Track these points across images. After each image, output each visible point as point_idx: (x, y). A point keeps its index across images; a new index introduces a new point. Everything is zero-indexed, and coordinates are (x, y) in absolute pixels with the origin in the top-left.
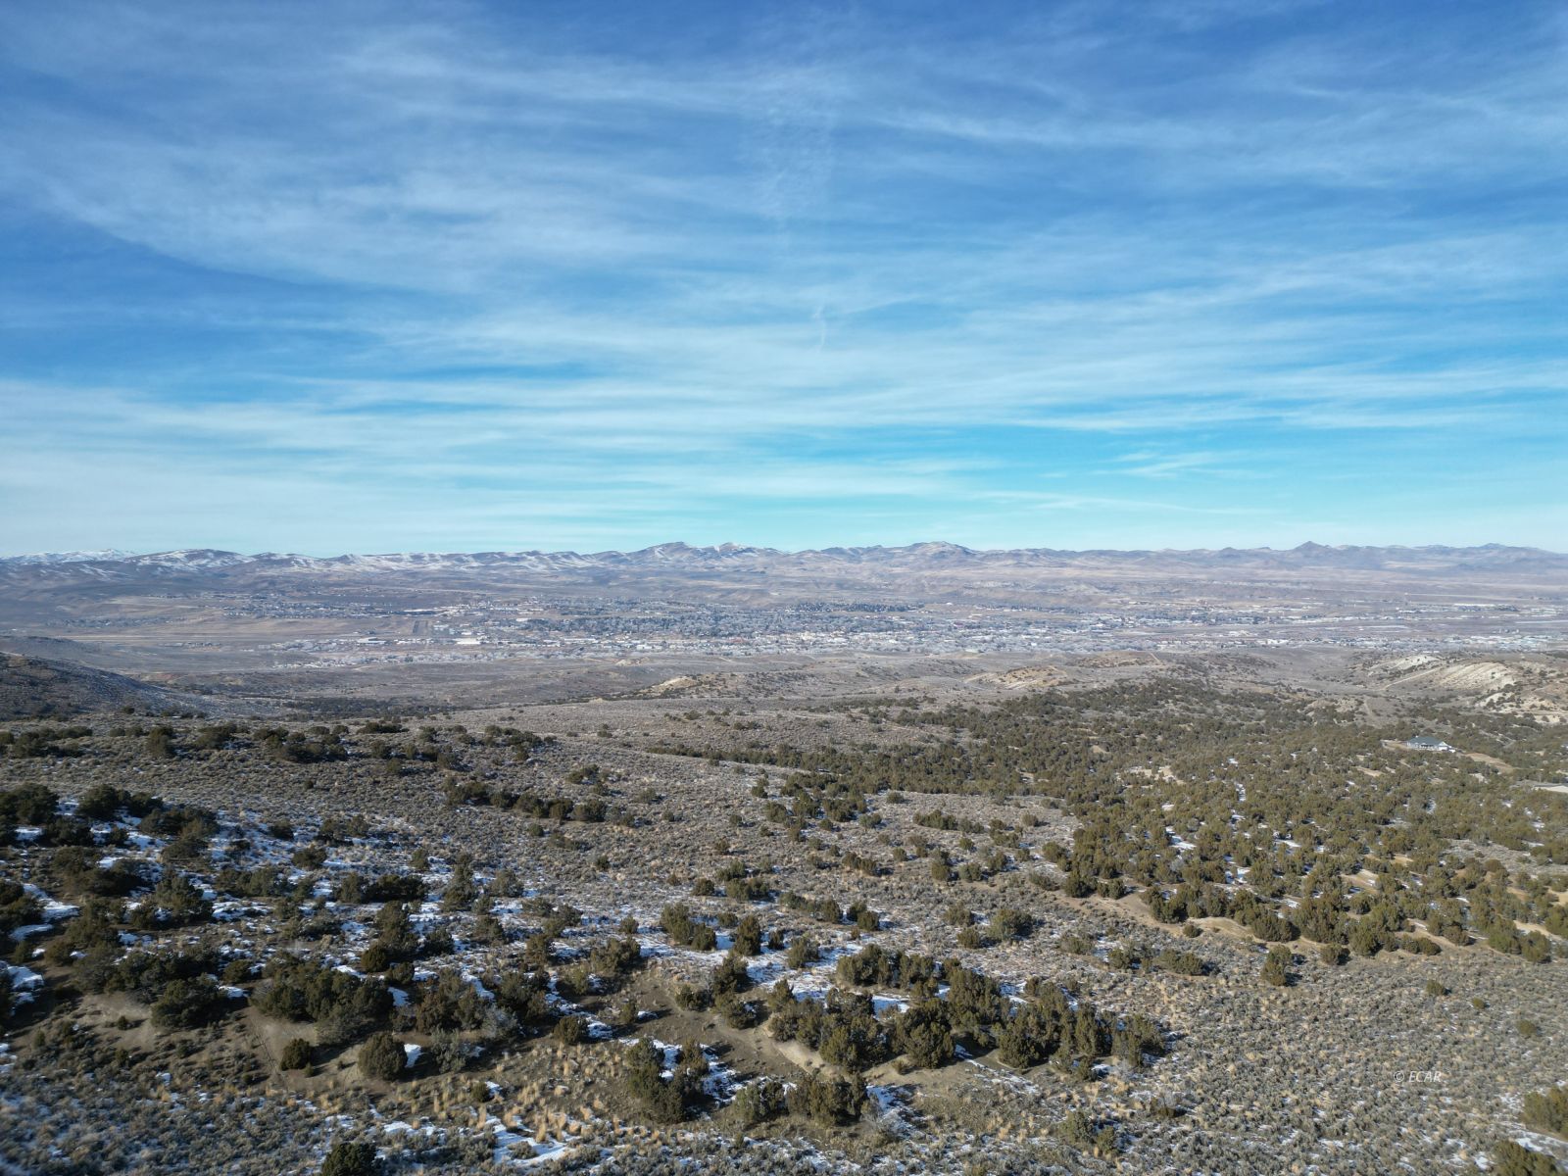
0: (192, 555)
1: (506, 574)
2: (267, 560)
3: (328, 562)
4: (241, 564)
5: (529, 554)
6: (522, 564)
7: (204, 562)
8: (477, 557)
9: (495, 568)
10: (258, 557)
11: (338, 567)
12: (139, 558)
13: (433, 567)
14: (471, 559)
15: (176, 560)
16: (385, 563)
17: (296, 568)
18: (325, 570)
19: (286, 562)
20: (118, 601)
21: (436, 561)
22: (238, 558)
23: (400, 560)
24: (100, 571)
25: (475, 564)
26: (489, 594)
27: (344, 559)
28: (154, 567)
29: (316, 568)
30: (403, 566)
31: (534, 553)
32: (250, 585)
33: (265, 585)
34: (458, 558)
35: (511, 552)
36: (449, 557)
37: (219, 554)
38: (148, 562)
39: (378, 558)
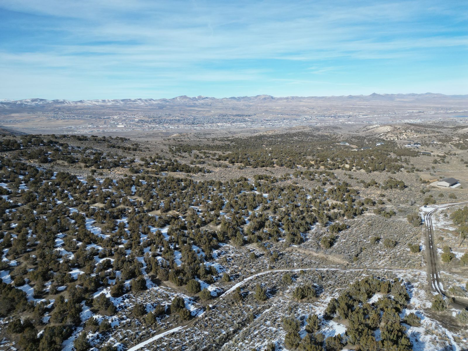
0: (33, 100)
1: (131, 106)
2: (56, 102)
3: (76, 102)
4: (49, 103)
5: (138, 99)
6: (136, 103)
7: (37, 102)
8: (123, 100)
9: (128, 104)
10: (53, 101)
11: (79, 104)
12: (16, 101)
13: (109, 104)
14: (120, 101)
15: (28, 102)
16: (94, 103)
17: (66, 104)
18: (75, 105)
19: (63, 102)
20: (13, 115)
21: (110, 102)
22: (47, 101)
23: (98, 102)
24: (5, 106)
25: (122, 103)
26: (126, 112)
27: (81, 101)
28: (22, 104)
29: (73, 104)
30: (100, 103)
31: (140, 99)
32: (52, 110)
33: (57, 109)
34: (116, 101)
35: (133, 99)
36: (114, 101)
37: (41, 100)
38: (19, 103)
39: (92, 101)
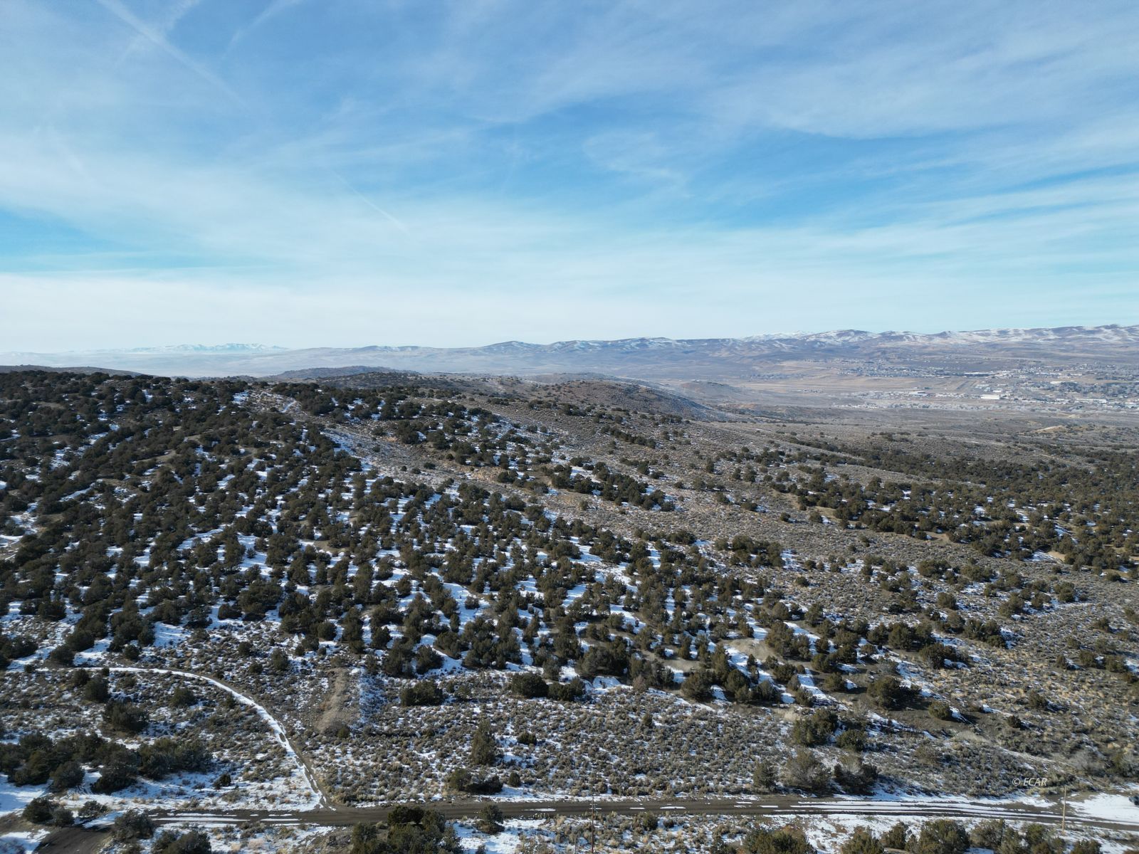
0: (841, 334)
1: (1077, 345)
2: (887, 336)
3: (930, 337)
4: (872, 339)
5: (1107, 327)
6: (1097, 336)
7: (847, 338)
8: (1056, 331)
9: (1070, 340)
10: (883, 334)
11: (937, 341)
12: (808, 337)
13: (1014, 340)
14: (1051, 332)
15: (830, 338)
16: (976, 337)
17: (906, 342)
18: (927, 343)
19: (900, 338)
20: (785, 364)
21: (1019, 335)
22: (870, 335)
23: (988, 335)
24: (784, 345)
25: (1052, 337)
27: (943, 335)
28: (815, 342)
29: (920, 342)
30: (989, 339)
31: (1113, 327)
32: (869, 354)
33: (879, 353)
34: (1039, 332)
35: (1089, 326)
36: (1032, 331)
37: (858, 333)
38: (813, 339)
39: (970, 333)
